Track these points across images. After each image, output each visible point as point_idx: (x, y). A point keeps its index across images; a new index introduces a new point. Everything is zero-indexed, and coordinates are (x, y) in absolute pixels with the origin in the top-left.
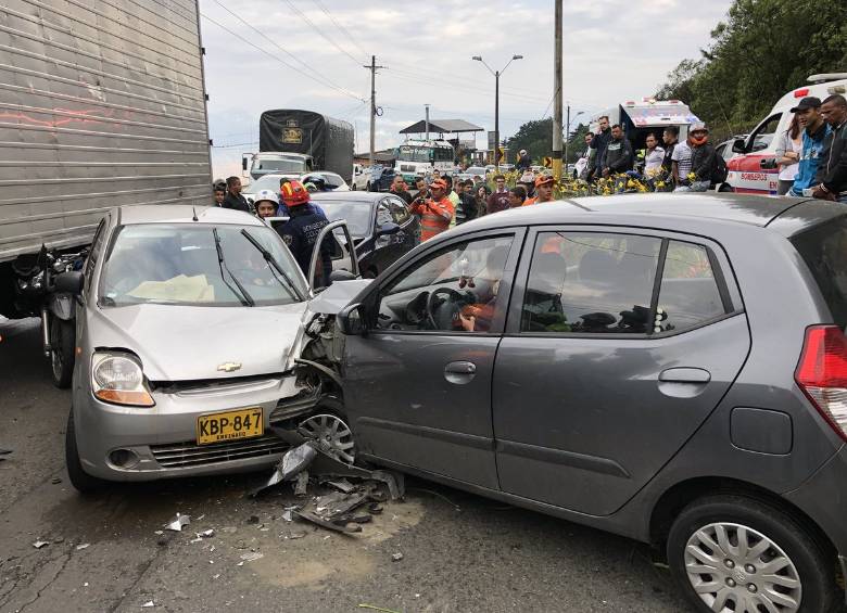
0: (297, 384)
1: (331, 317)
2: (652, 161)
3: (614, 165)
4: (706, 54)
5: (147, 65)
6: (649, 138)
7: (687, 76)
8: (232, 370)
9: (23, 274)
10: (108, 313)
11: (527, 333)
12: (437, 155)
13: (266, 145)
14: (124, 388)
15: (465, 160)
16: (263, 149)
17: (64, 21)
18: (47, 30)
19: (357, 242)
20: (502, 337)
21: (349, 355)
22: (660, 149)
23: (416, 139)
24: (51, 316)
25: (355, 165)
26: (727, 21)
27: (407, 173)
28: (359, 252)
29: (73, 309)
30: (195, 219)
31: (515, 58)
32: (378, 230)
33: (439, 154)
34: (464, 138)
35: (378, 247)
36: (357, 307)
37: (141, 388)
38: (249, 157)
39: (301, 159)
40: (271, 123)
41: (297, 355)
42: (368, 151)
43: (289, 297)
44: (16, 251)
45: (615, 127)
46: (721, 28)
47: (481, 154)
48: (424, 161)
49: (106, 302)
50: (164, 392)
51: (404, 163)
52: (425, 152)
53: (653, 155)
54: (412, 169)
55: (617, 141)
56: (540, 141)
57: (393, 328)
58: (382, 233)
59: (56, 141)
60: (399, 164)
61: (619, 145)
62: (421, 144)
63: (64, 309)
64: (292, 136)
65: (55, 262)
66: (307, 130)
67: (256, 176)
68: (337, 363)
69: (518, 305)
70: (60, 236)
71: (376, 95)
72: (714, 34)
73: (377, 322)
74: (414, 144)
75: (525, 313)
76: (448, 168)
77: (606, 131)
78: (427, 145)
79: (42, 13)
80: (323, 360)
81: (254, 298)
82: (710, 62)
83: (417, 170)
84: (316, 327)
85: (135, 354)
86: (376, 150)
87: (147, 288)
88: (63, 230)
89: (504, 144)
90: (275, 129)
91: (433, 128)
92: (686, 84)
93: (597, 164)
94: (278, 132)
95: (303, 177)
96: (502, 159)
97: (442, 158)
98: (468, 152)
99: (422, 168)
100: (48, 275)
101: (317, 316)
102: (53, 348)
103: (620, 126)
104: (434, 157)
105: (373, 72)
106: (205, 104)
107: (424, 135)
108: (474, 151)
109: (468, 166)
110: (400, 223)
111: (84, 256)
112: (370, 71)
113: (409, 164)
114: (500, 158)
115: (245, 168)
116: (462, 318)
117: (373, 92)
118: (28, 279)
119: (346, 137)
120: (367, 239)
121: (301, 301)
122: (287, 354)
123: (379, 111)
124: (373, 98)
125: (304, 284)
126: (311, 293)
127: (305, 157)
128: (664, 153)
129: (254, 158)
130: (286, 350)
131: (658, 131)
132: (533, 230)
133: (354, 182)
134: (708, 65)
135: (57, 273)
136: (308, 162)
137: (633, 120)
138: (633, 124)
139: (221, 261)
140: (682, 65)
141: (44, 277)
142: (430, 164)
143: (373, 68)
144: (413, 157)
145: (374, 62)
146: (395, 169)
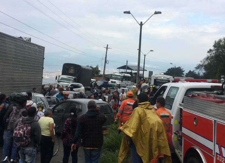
16: (63, 74)
26: (212, 48)
27: (113, 84)
31: (151, 51)
33: (125, 78)
38: (58, 76)
39: (73, 78)
46: (211, 50)
48: (119, 80)
51: (112, 80)
52: (120, 77)
54: (115, 82)
62: (119, 74)
64: (72, 71)
67: (59, 82)
71: (107, 57)
72: (208, 52)
78: (121, 75)
86: (106, 74)
90: (67, 68)
94: (68, 70)
95: (71, 84)
97: (126, 80)
99: (118, 82)
104: (123, 79)
108: (143, 77)
112: (106, 49)
115: (56, 79)
117: (106, 56)
123: (108, 62)
124: (106, 58)
127: (74, 78)
129: (59, 77)
142: (121, 81)
143: (107, 48)
144: (116, 79)
145: (107, 46)
146: (109, 82)
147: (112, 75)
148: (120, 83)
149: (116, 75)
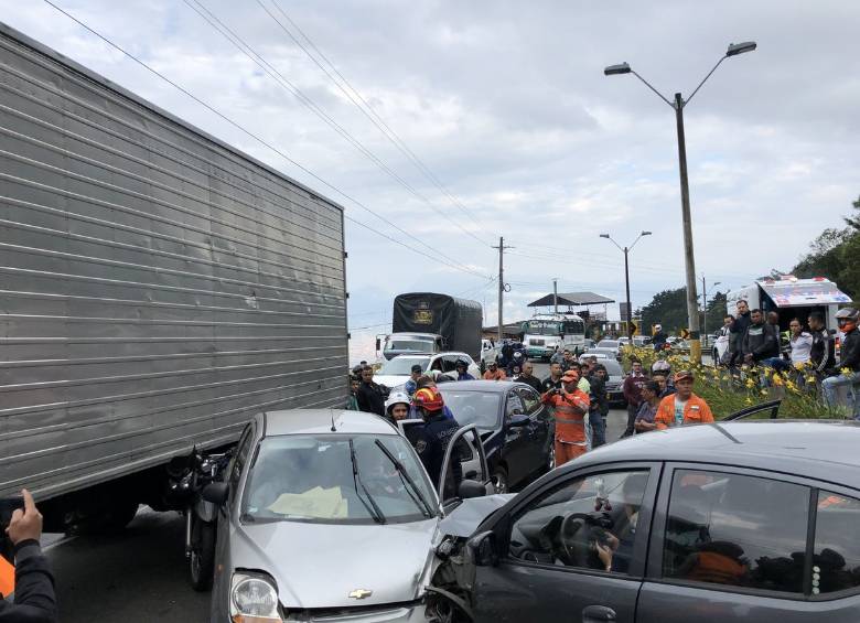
0: (427, 613)
1: (462, 540)
2: (800, 348)
3: (758, 350)
4: (851, 223)
5: (296, 273)
6: (792, 323)
7: (831, 246)
8: (364, 596)
9: (175, 475)
10: (249, 530)
11: (670, 580)
12: (567, 328)
13: (398, 326)
14: (259, 613)
15: (596, 332)
16: (396, 330)
17: (232, 246)
18: (215, 254)
19: (484, 437)
20: (643, 581)
21: (480, 584)
22: (808, 334)
23: (546, 313)
24: (195, 516)
25: (483, 341)
27: (536, 347)
28: (488, 448)
29: (215, 513)
30: (333, 429)
31: (643, 234)
32: (508, 422)
33: (568, 328)
34: (594, 310)
35: (508, 439)
36: (488, 536)
37: (275, 615)
38: (382, 338)
39: (431, 339)
40: (405, 306)
41: (427, 582)
42: (496, 324)
43: (419, 511)
44: (171, 454)
45: (755, 311)
47: (613, 325)
48: (553, 335)
49: (248, 518)
50: (296, 619)
51: (533, 337)
52: (554, 326)
53: (800, 341)
54: (541, 343)
55: (758, 326)
56: (676, 311)
57: (526, 558)
58: (510, 425)
59: (214, 349)
60: (528, 338)
61: (761, 330)
62: (550, 318)
63: (207, 511)
64: (424, 317)
65: (203, 462)
66: (437, 311)
67: (389, 357)
68: (469, 592)
69: (660, 533)
70: (209, 436)
72: (856, 206)
73: (508, 550)
74: (543, 318)
75: (668, 544)
76: (580, 340)
77: (746, 315)
78: (556, 319)
79: (213, 240)
80: (453, 587)
81: (386, 513)
82: (856, 230)
83: (547, 344)
84: (446, 546)
85: (271, 576)
86: (504, 323)
87: (286, 503)
88: (213, 430)
89: (637, 313)
90: (407, 311)
91: (561, 301)
92: (831, 254)
93: (738, 348)
94: (410, 314)
95: (433, 358)
96: (636, 332)
97: (571, 332)
98: (599, 324)
99: (551, 341)
100: (196, 475)
101: (447, 537)
102: (194, 548)
103: (761, 310)
104: (564, 331)
105: (501, 251)
106: (345, 301)
107: (552, 308)
108: (606, 322)
109: (600, 338)
110: (529, 413)
111: (229, 457)
112: (498, 250)
113: (538, 338)
114: (633, 331)
115: (378, 348)
116: (598, 547)
117: (501, 270)
118: (178, 480)
119: (475, 314)
120: (497, 432)
121: (431, 517)
122: (417, 580)
123: (507, 288)
124: (501, 275)
125: (435, 497)
126: (441, 508)
127: (435, 336)
128: (812, 338)
129: (387, 339)
130: (416, 576)
131: (802, 313)
132: (669, 467)
133: (482, 357)
134: (855, 234)
135: (203, 473)
136: (438, 341)
137: (774, 299)
138: (775, 305)
139: (355, 473)
140: (825, 234)
141: (192, 478)
142: (559, 338)
143: (501, 248)
144: (542, 331)
145: (501, 243)
146: (524, 343)
147: (527, 323)
148: (558, 344)
149: (541, 321)
